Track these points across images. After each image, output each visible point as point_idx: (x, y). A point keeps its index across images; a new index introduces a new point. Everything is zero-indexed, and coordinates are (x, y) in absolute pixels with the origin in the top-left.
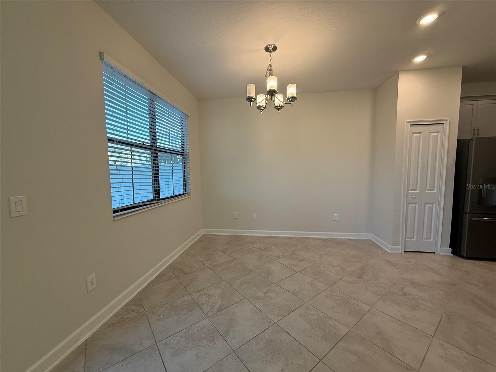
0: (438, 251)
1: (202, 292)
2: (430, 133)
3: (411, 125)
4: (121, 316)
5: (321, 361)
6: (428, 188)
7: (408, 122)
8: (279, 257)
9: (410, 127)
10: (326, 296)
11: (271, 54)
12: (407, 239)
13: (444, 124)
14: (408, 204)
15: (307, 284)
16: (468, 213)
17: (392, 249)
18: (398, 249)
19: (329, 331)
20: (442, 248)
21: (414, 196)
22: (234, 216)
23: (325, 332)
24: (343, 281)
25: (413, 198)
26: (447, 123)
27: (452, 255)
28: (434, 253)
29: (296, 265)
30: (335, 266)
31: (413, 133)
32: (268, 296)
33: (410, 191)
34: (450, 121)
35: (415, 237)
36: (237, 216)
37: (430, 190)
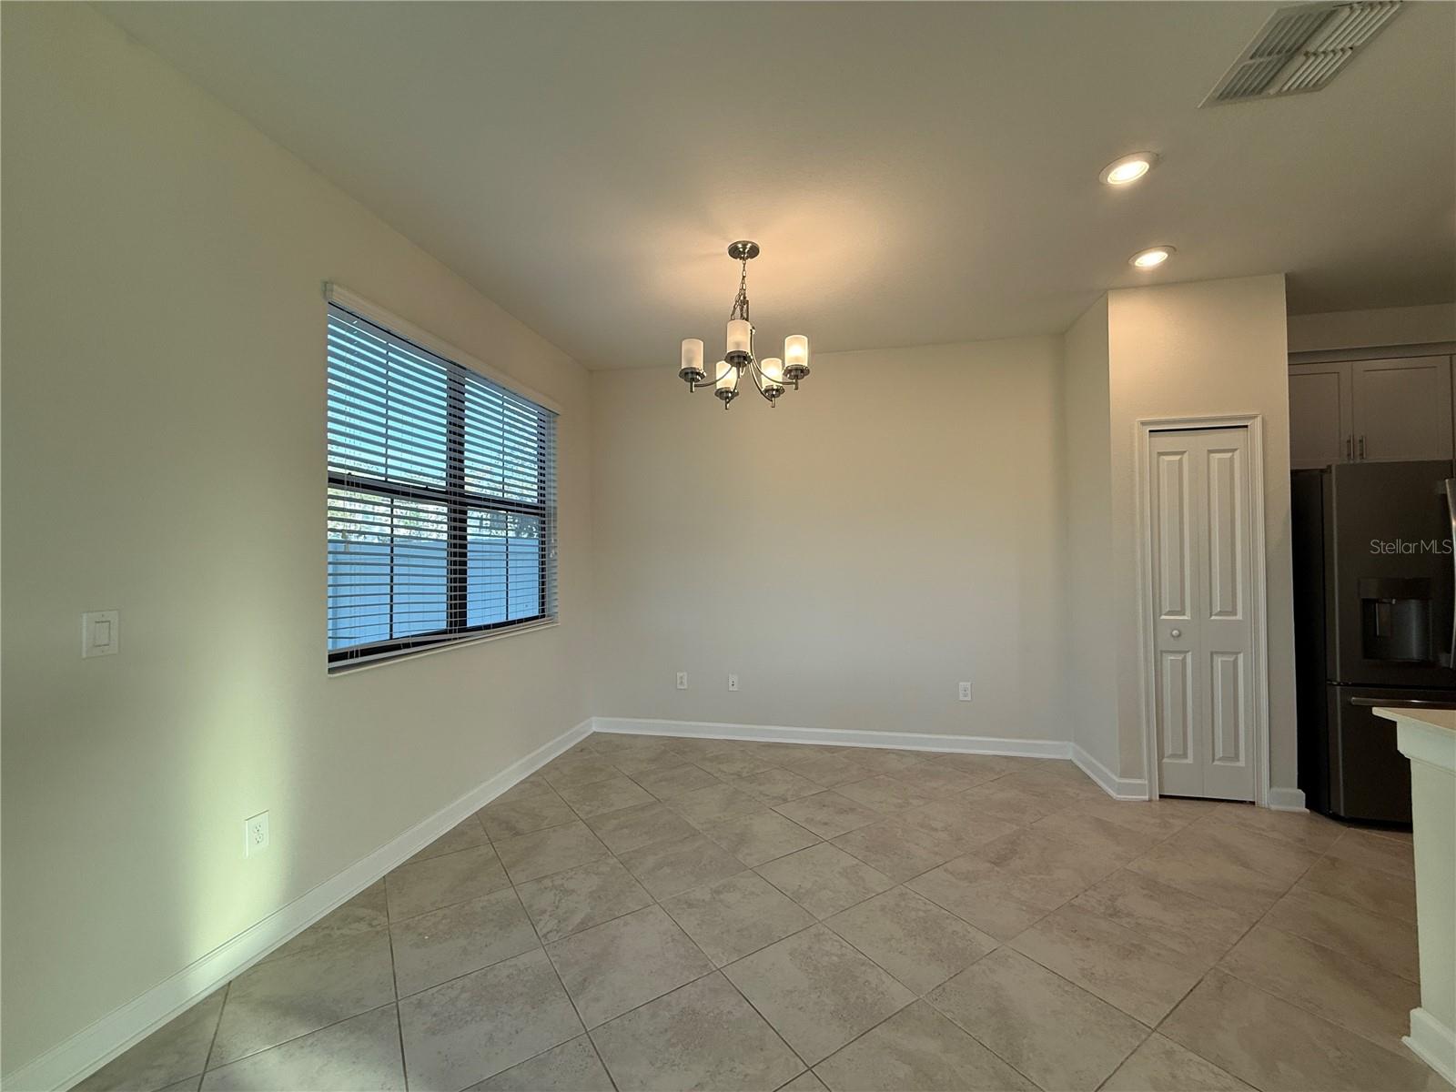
0: (1265, 797)
1: (547, 882)
2: (1210, 452)
3: (1150, 431)
4: (327, 932)
5: (809, 1072)
6: (1217, 608)
7: (1143, 424)
8: (785, 801)
9: (1150, 437)
10: (883, 909)
11: (744, 264)
12: (1165, 760)
13: (1246, 426)
14: (1159, 654)
15: (837, 876)
16: (1339, 684)
17: (1121, 789)
18: (1139, 790)
19: (858, 998)
20: (1274, 789)
21: (1175, 632)
22: (678, 682)
23: (846, 999)
24: (946, 870)
25: (1173, 636)
26: (1256, 425)
27: (1308, 811)
28: (1253, 803)
29: (826, 824)
30: (936, 830)
31: (1160, 454)
32: (721, 901)
33: (1163, 617)
34: (1263, 419)
35: (1190, 752)
36: (685, 681)
37: (1221, 615)
